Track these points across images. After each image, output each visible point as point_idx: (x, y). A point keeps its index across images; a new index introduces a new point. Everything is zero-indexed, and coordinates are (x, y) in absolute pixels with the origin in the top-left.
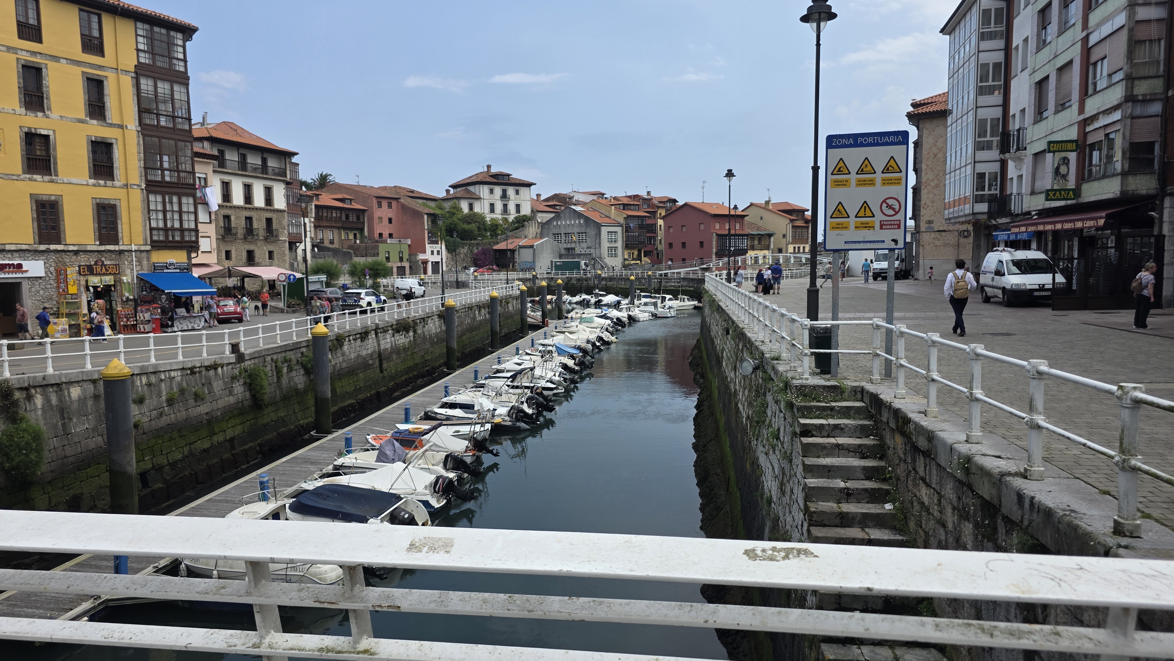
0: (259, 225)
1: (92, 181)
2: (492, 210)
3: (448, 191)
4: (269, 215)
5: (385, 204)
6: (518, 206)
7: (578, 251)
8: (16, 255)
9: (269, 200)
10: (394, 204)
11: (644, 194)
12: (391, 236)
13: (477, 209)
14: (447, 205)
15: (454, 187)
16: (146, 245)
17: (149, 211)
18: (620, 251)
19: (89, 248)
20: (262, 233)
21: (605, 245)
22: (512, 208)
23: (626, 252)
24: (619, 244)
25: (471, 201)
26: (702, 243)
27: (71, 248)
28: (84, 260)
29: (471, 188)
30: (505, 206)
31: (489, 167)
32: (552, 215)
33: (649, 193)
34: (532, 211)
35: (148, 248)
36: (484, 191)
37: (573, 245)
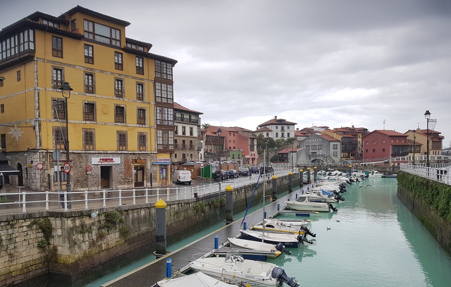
0: (187, 143)
1: (138, 125)
2: (277, 136)
3: (257, 128)
4: (191, 139)
5: (232, 134)
6: (288, 134)
7: (318, 153)
8: (111, 155)
9: (191, 133)
10: (236, 134)
11: (351, 127)
12: (234, 148)
13: (270, 136)
14: (258, 134)
15: (260, 126)
16: (155, 151)
17: (157, 137)
18: (339, 154)
19: (136, 152)
20: (188, 147)
21: (332, 150)
22: (286, 134)
23: (342, 154)
24: (339, 150)
25: (268, 132)
26: (384, 150)
27: (130, 152)
28: (134, 157)
29: (268, 127)
30: (283, 134)
31: (276, 117)
32: (304, 138)
33: (353, 126)
34: (295, 136)
35: (157, 152)
36: (273, 128)
37: (315, 151)
